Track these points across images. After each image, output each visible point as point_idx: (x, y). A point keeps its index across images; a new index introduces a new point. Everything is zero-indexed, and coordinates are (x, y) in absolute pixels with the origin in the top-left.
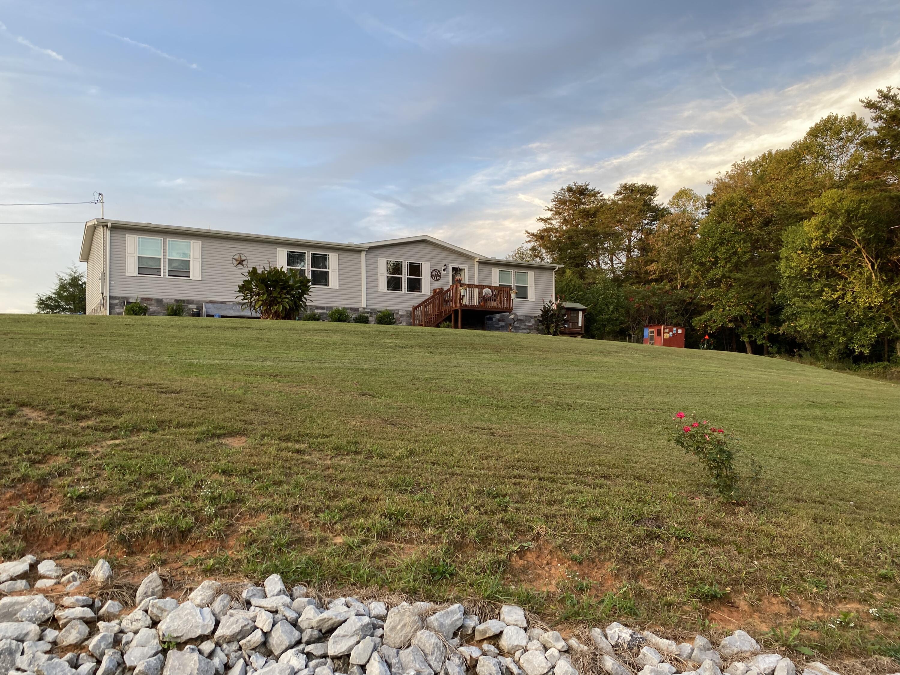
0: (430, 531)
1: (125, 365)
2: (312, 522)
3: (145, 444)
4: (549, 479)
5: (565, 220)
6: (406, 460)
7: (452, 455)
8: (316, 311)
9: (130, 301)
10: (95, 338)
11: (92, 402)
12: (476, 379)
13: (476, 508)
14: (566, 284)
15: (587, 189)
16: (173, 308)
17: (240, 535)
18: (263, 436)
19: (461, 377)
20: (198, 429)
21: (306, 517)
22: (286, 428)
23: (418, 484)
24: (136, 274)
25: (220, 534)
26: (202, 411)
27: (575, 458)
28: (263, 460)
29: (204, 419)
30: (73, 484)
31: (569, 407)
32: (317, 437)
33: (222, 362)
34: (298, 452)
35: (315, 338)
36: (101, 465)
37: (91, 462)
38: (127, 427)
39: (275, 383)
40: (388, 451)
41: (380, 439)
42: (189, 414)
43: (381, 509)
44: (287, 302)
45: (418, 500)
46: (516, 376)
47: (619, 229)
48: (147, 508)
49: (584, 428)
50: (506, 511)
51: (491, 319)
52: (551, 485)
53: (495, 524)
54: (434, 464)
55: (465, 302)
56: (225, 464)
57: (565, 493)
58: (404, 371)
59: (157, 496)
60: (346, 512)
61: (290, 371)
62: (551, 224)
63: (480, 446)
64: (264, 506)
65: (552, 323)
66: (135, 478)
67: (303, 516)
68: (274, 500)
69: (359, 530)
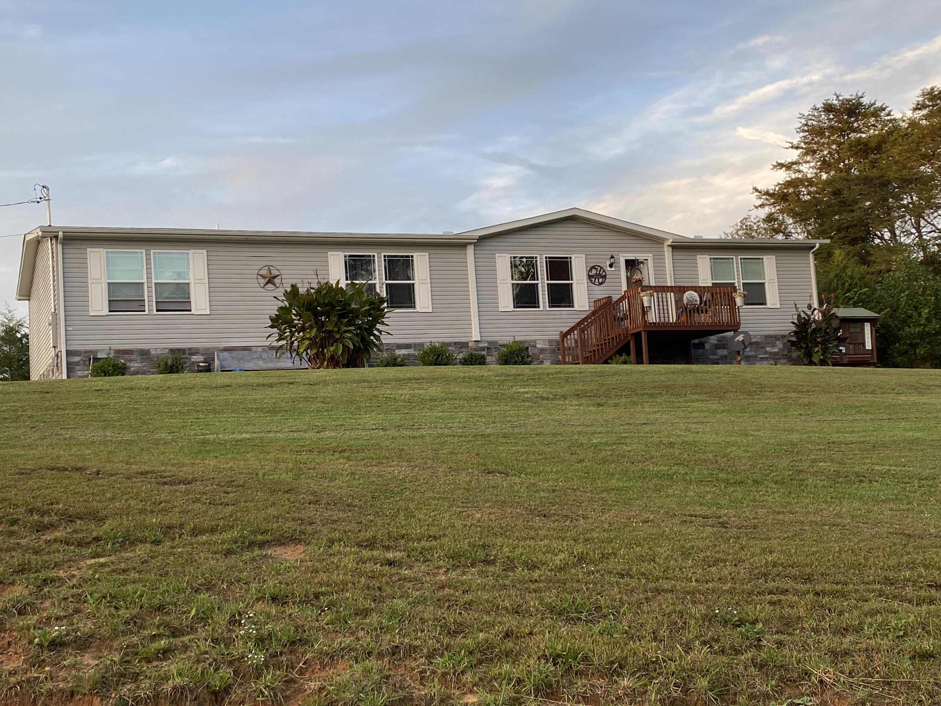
0: (625, 682)
1: (102, 448)
2: (424, 671)
3: (146, 561)
4: (833, 594)
5: (824, 162)
6: (573, 571)
7: (654, 561)
8: (398, 352)
9: (99, 356)
10: (51, 412)
11: (58, 503)
12: (683, 442)
13: (704, 643)
14: (836, 276)
15: (860, 104)
16: (166, 364)
17: (308, 696)
18: (332, 542)
19: (656, 439)
20: (227, 536)
21: (413, 664)
22: (367, 528)
23: (598, 608)
24: (106, 312)
25: (275, 695)
26: (231, 508)
27: (878, 557)
28: (335, 577)
29: (235, 520)
30: (41, 626)
31: (861, 478)
32: (419, 540)
33: (255, 435)
34: (391, 563)
35: (401, 392)
36: (80, 595)
37: (64, 591)
38: (115, 537)
39: (342, 461)
40: (541, 557)
41: (526, 539)
42: (210, 513)
43: (538, 647)
44: (350, 339)
45: (601, 634)
46: (756, 433)
47: (926, 169)
48: (158, 659)
49: (892, 509)
50: (759, 647)
51: (701, 345)
52: (837, 603)
53: (741, 668)
54: (622, 576)
55: (652, 317)
56: (275, 586)
57: (866, 615)
58: (554, 435)
59: (172, 640)
60: (478, 655)
61: (365, 443)
62: (799, 171)
63: (701, 544)
64: (343, 649)
65: (817, 344)
66: (134, 612)
67: (407, 663)
68: (358, 639)
69: (504, 682)
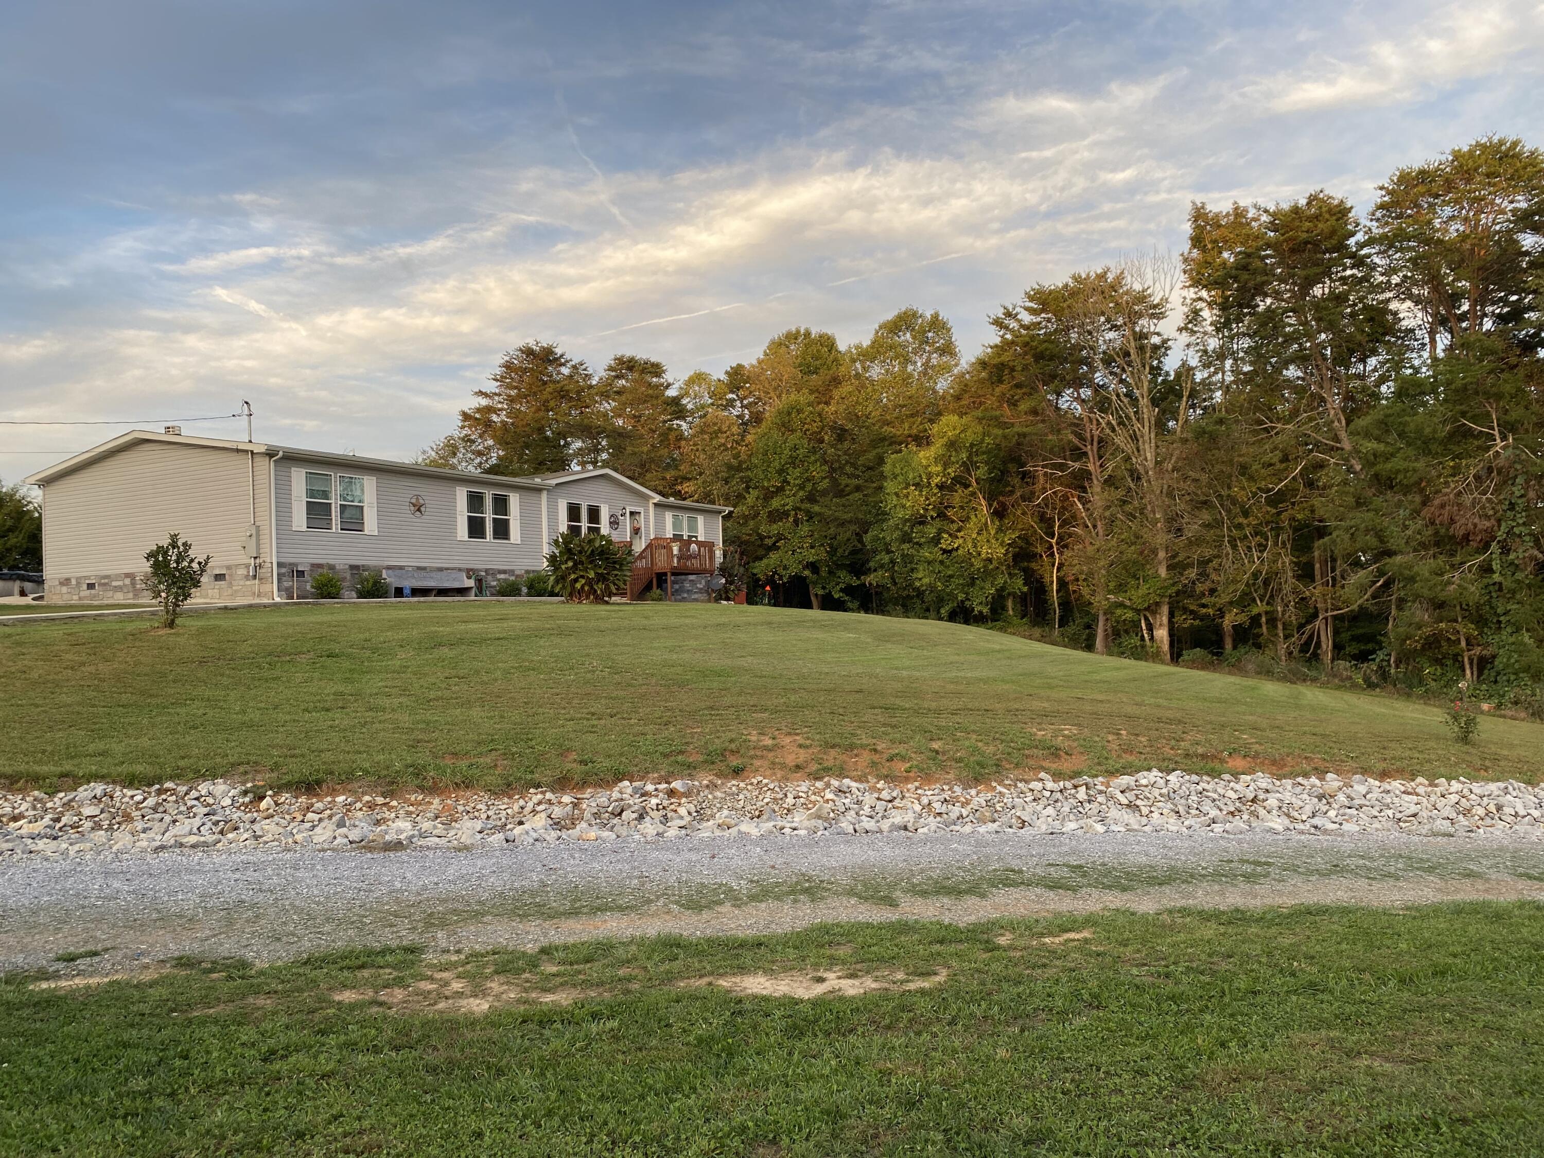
9: (300, 569)
24: (304, 528)
